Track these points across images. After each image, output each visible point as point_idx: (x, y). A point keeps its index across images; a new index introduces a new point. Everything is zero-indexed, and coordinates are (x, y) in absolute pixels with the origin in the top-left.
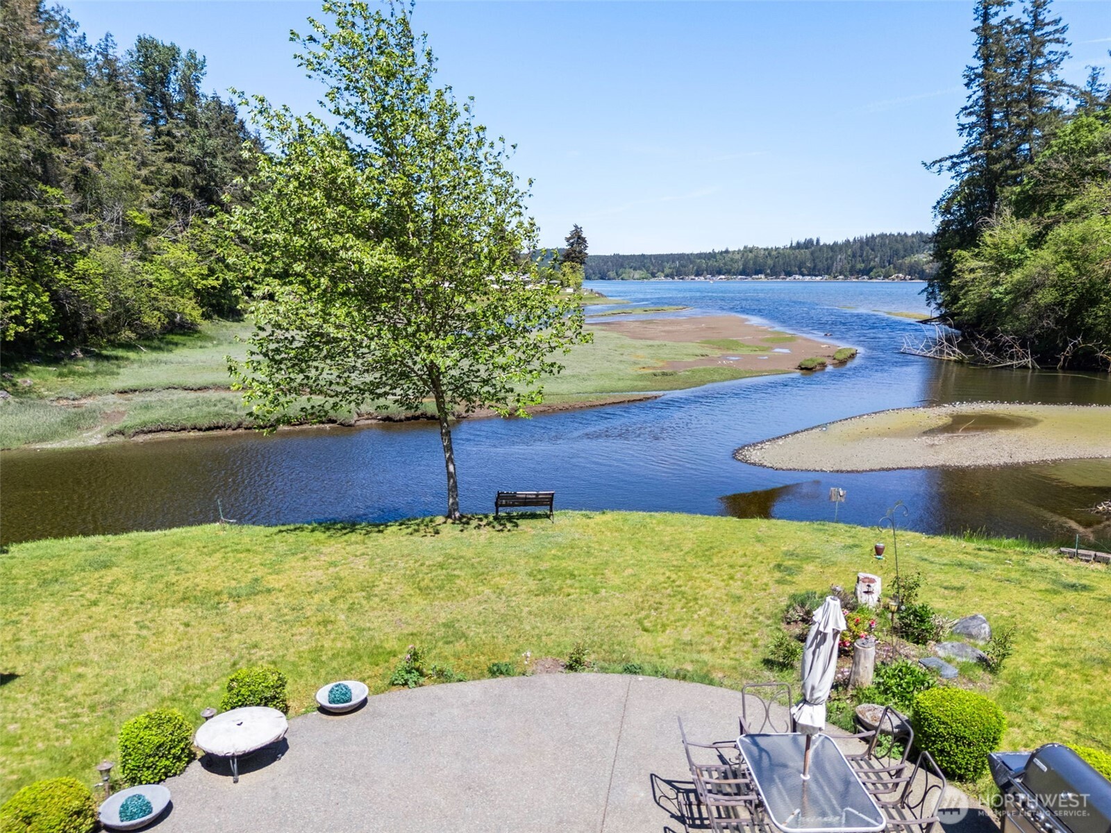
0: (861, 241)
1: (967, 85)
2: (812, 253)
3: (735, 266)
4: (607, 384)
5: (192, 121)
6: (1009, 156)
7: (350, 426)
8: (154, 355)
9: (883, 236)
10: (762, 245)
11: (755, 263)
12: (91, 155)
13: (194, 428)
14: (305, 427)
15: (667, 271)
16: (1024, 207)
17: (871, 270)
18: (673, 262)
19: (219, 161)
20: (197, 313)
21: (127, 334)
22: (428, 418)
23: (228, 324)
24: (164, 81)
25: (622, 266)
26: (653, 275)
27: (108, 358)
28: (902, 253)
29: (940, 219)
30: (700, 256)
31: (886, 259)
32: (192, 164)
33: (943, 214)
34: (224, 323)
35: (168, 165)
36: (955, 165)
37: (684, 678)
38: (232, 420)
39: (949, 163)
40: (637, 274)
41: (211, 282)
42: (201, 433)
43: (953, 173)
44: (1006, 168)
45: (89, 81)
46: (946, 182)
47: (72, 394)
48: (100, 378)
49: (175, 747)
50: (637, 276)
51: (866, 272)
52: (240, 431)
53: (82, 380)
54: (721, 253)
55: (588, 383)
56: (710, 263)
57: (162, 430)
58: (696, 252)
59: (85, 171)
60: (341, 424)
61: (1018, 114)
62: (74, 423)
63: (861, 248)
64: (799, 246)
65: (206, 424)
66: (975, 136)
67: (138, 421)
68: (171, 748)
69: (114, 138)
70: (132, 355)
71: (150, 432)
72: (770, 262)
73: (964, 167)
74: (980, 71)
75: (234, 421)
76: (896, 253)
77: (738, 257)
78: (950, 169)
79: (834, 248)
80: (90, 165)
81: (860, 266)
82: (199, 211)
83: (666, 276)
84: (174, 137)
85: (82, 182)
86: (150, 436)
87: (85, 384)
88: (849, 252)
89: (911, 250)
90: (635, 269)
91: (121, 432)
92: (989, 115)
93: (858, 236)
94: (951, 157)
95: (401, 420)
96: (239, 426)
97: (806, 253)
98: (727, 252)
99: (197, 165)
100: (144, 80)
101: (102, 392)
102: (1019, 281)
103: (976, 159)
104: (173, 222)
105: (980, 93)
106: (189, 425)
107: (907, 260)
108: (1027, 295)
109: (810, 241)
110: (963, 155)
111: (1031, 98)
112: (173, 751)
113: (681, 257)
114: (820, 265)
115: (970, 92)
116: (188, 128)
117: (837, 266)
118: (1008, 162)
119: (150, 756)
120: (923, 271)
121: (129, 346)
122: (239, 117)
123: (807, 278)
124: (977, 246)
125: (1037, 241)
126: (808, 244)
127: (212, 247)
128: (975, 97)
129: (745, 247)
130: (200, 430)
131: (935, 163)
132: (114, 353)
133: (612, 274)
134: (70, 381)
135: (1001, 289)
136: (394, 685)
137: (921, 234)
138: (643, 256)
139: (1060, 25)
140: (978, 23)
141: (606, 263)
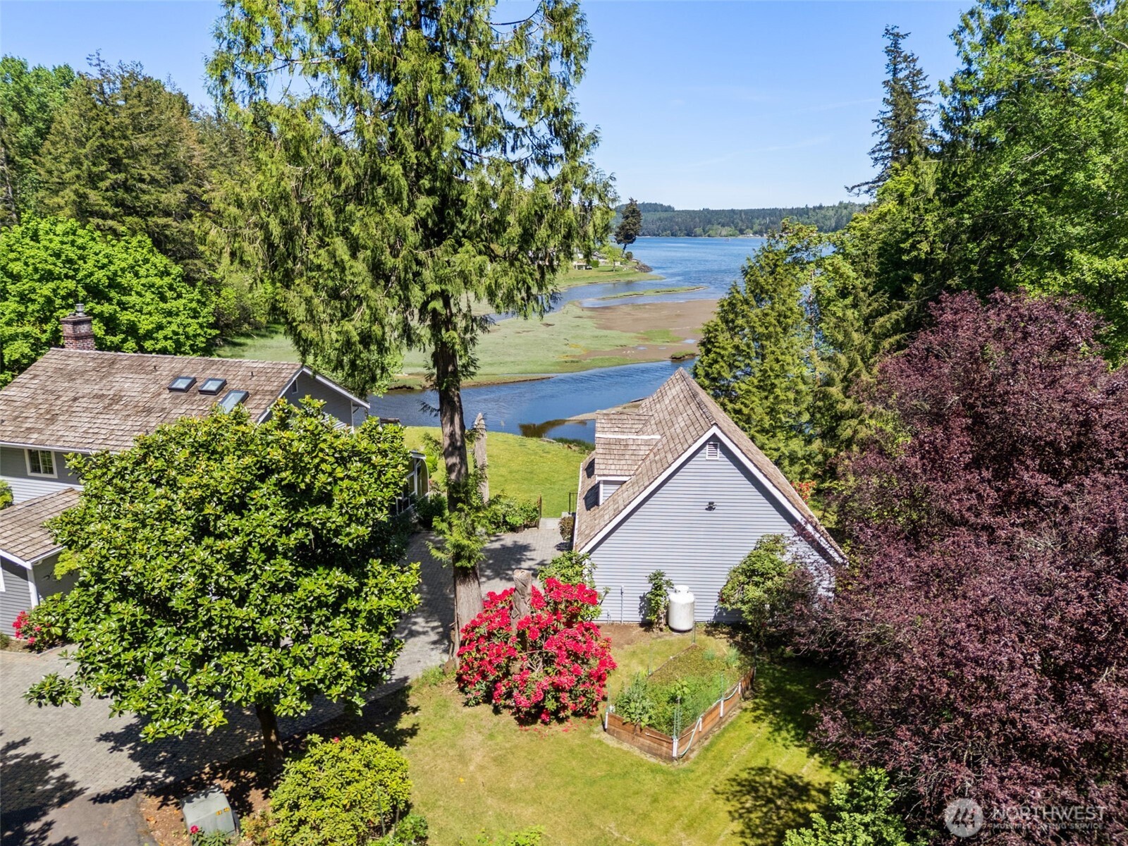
3: (828, 223)
15: (756, 228)
18: (764, 218)
21: (246, 327)
25: (710, 222)
26: (742, 232)
27: (235, 344)
36: (871, 188)
39: (866, 188)
40: (725, 231)
50: (724, 233)
54: (815, 208)
70: (249, 341)
77: (831, 213)
83: (755, 233)
90: (723, 226)
94: (867, 183)
98: (821, 207)
113: (773, 212)
121: (248, 335)
129: (841, 203)
131: (853, 187)
138: (733, 211)
139: (930, 90)
140: (889, 77)
141: (693, 219)
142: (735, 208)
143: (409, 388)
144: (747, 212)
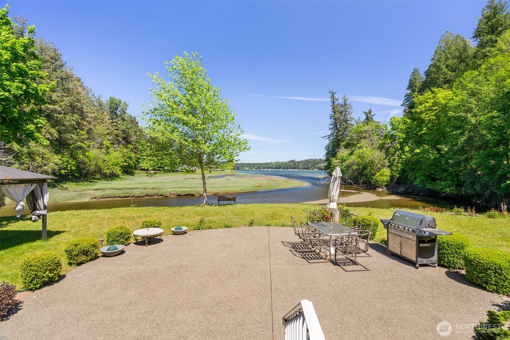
0: (306, 160)
1: (330, 119)
2: (293, 164)
3: (274, 166)
4: (243, 188)
5: (123, 120)
6: (342, 135)
7: (168, 197)
8: (106, 182)
9: (311, 159)
10: (281, 161)
11: (279, 166)
12: (93, 124)
13: (119, 197)
14: (154, 197)
16: (347, 146)
17: (309, 168)
19: (130, 131)
20: (120, 172)
21: (98, 176)
22: (191, 195)
23: (129, 176)
24: (116, 109)
25: (243, 166)
27: (91, 182)
28: (316, 164)
29: (326, 151)
30: (264, 164)
31: (312, 165)
32: (122, 131)
33: (327, 150)
34: (127, 176)
35: (115, 131)
36: (329, 137)
37: (284, 226)
38: (131, 195)
39: (327, 137)
41: (125, 164)
42: (121, 198)
43: (328, 140)
44: (341, 138)
45: (94, 105)
46: (327, 142)
47: (80, 190)
48: (88, 186)
49: (126, 235)
51: (308, 168)
52: (133, 198)
53: (83, 186)
55: (237, 188)
56: (267, 166)
57: (109, 197)
58: (263, 162)
59: (90, 129)
60: (165, 196)
61: (343, 125)
62: (80, 196)
63: (306, 162)
64: (290, 162)
65: (123, 195)
66: (333, 131)
67: (101, 195)
68: (124, 235)
69: (99, 121)
70: (99, 181)
71: (105, 198)
72: (283, 166)
73: (331, 138)
74: (333, 115)
75: (132, 195)
76: (315, 164)
77: (274, 164)
78: (328, 139)
79: (299, 162)
80: (92, 127)
81: (306, 167)
82: (123, 144)
83: (255, 169)
84: (118, 123)
85: (89, 132)
86: (105, 199)
87: (84, 187)
88: (303, 163)
89: (318, 163)
91: (96, 198)
92: (336, 126)
93: (305, 159)
95: (183, 196)
96: (133, 197)
97: (292, 164)
99: (124, 132)
100: (111, 108)
101: (89, 189)
102: (348, 164)
103: (334, 136)
104: (115, 146)
105: (334, 121)
106: (117, 196)
107: (318, 166)
108: (350, 167)
109: (293, 160)
110: (331, 135)
111: (346, 121)
112: (125, 236)
113: (259, 164)
114: (296, 167)
115: (331, 120)
116: (122, 121)
117: (300, 167)
118: (342, 137)
119: (118, 237)
120: (322, 168)
121: (99, 179)
122: (137, 120)
123: (293, 170)
124: (336, 157)
125: (351, 154)
126: (292, 161)
127: (126, 154)
128: (332, 121)
130: (121, 197)
131: (324, 137)
132: (94, 181)
133: (240, 168)
134: (79, 186)
135: (344, 166)
136: (195, 230)
137: (320, 159)
139: (351, 105)
140: (332, 104)
141: (239, 165)
142: (250, 163)
143: (193, 195)
144: (253, 164)
